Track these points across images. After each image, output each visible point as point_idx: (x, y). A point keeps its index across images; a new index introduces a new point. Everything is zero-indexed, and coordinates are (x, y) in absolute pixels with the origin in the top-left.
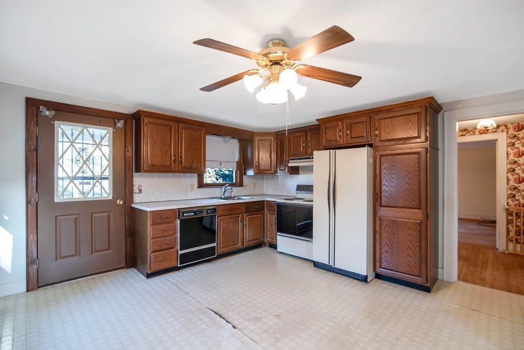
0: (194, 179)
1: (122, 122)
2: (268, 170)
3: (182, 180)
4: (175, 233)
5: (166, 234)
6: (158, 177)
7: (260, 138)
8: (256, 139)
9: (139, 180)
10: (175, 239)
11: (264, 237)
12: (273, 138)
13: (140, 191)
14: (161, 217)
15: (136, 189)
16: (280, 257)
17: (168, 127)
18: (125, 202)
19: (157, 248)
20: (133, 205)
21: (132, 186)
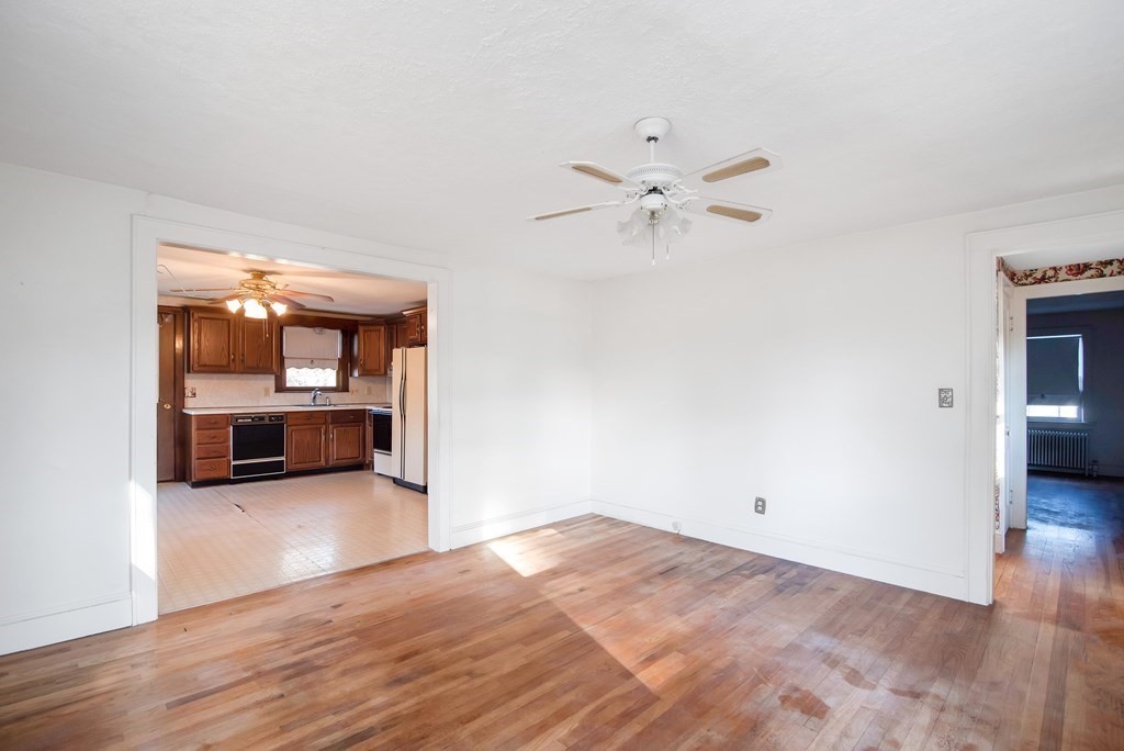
0: (270, 382)
1: (171, 316)
2: (377, 370)
3: (251, 382)
4: (227, 440)
5: (214, 440)
6: (219, 379)
7: (367, 328)
8: (361, 329)
9: (192, 382)
10: (228, 447)
11: (364, 456)
12: (383, 329)
13: (194, 395)
14: (209, 422)
15: (188, 393)
16: (377, 480)
17: (225, 322)
18: (174, 407)
19: (202, 455)
20: (185, 411)
21: (184, 389)
